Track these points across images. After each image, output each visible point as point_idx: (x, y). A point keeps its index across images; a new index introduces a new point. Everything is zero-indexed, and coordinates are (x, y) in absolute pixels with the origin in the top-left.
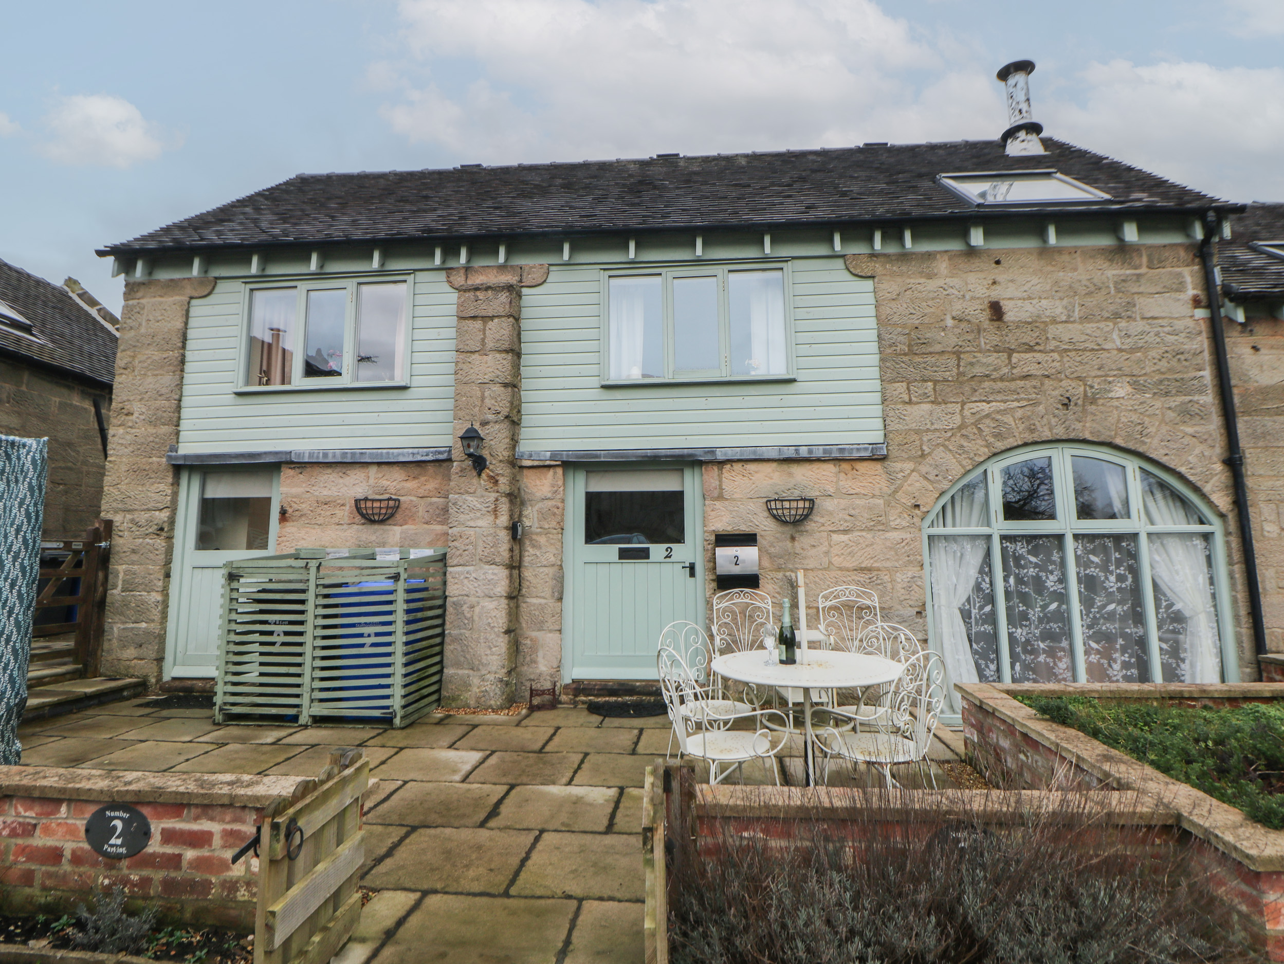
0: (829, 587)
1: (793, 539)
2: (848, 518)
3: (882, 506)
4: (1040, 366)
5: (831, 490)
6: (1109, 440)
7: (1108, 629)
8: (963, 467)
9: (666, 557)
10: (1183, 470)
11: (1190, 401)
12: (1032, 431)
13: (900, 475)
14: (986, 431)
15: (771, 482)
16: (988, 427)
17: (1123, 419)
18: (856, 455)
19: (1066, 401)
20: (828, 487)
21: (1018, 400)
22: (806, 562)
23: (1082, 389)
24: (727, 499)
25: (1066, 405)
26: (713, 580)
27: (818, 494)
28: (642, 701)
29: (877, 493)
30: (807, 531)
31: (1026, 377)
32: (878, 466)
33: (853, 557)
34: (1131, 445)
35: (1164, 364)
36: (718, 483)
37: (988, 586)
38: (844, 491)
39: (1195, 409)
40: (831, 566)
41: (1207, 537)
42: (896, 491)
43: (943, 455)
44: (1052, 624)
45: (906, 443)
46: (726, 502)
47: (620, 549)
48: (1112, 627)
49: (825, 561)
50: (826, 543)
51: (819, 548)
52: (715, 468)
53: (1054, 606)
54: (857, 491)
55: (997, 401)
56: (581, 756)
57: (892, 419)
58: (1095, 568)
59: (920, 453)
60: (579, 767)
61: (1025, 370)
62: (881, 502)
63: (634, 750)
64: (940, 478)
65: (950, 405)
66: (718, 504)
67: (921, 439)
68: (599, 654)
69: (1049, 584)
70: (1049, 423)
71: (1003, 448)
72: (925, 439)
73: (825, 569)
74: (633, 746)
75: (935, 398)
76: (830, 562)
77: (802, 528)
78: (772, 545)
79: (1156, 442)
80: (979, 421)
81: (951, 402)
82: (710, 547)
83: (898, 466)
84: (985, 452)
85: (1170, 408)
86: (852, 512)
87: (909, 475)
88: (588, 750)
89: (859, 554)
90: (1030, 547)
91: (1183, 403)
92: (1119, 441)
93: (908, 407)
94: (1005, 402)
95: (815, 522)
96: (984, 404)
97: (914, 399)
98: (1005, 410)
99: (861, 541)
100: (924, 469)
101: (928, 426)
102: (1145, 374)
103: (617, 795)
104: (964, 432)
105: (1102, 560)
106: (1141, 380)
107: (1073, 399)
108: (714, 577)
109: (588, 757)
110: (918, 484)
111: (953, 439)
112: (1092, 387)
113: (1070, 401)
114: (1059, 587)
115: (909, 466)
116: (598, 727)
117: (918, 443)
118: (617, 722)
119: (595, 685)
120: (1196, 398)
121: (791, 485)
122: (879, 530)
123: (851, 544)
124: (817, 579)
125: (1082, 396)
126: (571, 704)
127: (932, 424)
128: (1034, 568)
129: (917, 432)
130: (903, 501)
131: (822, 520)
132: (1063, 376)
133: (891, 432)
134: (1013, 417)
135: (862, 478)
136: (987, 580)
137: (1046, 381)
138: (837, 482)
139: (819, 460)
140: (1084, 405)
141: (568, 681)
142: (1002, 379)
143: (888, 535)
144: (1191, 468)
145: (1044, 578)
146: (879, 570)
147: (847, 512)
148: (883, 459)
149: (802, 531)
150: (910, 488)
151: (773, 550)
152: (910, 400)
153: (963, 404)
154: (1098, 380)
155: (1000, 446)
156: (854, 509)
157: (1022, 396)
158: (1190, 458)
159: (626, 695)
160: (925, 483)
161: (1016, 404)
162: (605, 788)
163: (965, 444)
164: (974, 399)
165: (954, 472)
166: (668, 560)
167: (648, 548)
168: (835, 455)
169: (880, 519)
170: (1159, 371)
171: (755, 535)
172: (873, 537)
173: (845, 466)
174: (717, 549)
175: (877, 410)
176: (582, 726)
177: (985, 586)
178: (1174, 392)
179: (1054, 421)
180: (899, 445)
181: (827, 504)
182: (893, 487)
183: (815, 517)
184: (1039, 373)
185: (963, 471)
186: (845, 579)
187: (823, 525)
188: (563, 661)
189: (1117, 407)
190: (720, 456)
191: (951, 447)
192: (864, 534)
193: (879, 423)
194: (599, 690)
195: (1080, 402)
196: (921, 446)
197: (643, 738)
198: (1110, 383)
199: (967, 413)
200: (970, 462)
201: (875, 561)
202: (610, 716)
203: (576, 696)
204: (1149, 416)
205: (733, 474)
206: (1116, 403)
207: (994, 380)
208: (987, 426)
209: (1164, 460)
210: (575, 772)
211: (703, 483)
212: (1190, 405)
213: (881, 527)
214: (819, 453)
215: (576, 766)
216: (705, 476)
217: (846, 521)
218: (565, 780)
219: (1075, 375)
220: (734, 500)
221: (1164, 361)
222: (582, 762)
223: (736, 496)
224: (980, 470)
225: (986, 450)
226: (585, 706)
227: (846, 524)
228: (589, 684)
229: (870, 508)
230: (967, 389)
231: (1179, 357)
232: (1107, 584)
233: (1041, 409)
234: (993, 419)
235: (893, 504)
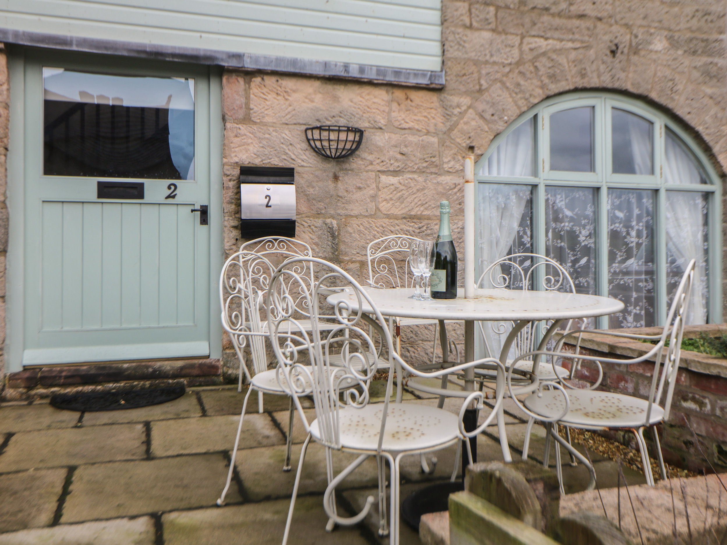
0: (375, 237)
1: (336, 178)
2: (399, 156)
3: (436, 145)
4: (595, 6)
5: (382, 122)
6: (645, 93)
7: (625, 283)
8: (519, 107)
9: (169, 197)
10: (700, 129)
11: (711, 63)
12: (583, 76)
13: (456, 111)
14: (542, 71)
15: (311, 105)
16: (544, 66)
17: (659, 74)
18: (413, 81)
19: (614, 48)
20: (379, 118)
21: (573, 41)
22: (350, 207)
23: (628, 37)
24: (255, 123)
25: (613, 53)
26: (235, 227)
27: (367, 125)
28: (133, 387)
29: (432, 129)
30: (352, 170)
31: (582, 16)
32: (433, 98)
33: (402, 203)
34: (663, 101)
35: (694, 23)
36: (243, 100)
37: (529, 239)
38: (396, 124)
39: (713, 70)
40: (379, 213)
41: (707, 196)
42: (451, 130)
43: (500, 92)
44: (581, 279)
45: (464, 75)
46: (255, 127)
47: (99, 183)
48: (629, 280)
49: (372, 206)
50: (374, 186)
51: (365, 192)
52: (241, 80)
53: (584, 261)
54: (411, 125)
55: (554, 39)
56: (62, 473)
57: (451, 44)
58: (620, 223)
59: (477, 87)
60: (65, 492)
61: (582, 8)
62: (435, 140)
63: (148, 451)
64: (496, 118)
65: (510, 37)
66: (243, 129)
67: (479, 72)
68: (66, 328)
69: (582, 238)
70: (598, 69)
71: (557, 91)
72: (484, 72)
73: (371, 216)
74: (144, 448)
75: (497, 26)
76: (377, 209)
77: (347, 166)
78: (310, 185)
79: (682, 99)
80: (536, 58)
81: (513, 34)
82: (231, 184)
83: (455, 100)
84: (540, 94)
85: (695, 68)
86: (404, 150)
87: (466, 111)
88: (73, 462)
89: (409, 200)
90: (567, 201)
91: (705, 64)
92: (654, 96)
93: (468, 32)
94: (561, 40)
95: (363, 159)
96: (542, 40)
97: (475, 24)
98: (560, 50)
99: (412, 185)
100: (481, 106)
101: (488, 57)
102: (679, 30)
103: (152, 530)
104: (521, 68)
105: (625, 216)
106: (676, 35)
107: (621, 47)
108: (236, 223)
109: (77, 473)
110: (473, 123)
111: (511, 75)
112: (636, 37)
113: (617, 48)
114: (590, 242)
115: (465, 101)
116: (76, 427)
117: (476, 75)
118: (105, 417)
119: (61, 371)
120: (716, 60)
121: (335, 112)
122: (431, 173)
123: (402, 187)
124: (362, 228)
125: (628, 45)
126: (21, 400)
127: (492, 56)
128: (569, 222)
129: (476, 63)
130: (458, 140)
131: (370, 157)
132: (613, 21)
133: (449, 59)
134: (567, 58)
135: (416, 111)
136: (529, 233)
137: (599, 24)
138: (389, 113)
139: (370, 83)
140: (628, 55)
141: (16, 368)
142: (559, 15)
143: (441, 179)
144: (707, 128)
145: (578, 233)
146: (429, 219)
147: (398, 149)
148: (439, 90)
149: (346, 169)
150: (465, 127)
151: (311, 190)
152: (471, 24)
153: (523, 37)
154: (642, 30)
155: (554, 88)
156: (406, 146)
157: (577, 36)
158: (707, 118)
159: (109, 382)
160: (481, 122)
161: (570, 45)
162: (125, 521)
163: (522, 82)
164: (533, 33)
165: (510, 112)
166: (170, 201)
167: (142, 185)
168: (390, 78)
169: (433, 159)
170: (690, 29)
171: (293, 169)
172: (425, 181)
173: (399, 94)
174: (243, 186)
175: (435, 32)
176: (49, 427)
177: (526, 239)
178: (700, 51)
179: (602, 68)
180: (457, 75)
181: (377, 138)
182: (448, 124)
183: (362, 153)
184: (593, 14)
185: (518, 112)
186: (392, 229)
187: (371, 163)
188: (7, 342)
189: (655, 61)
190: (249, 65)
191: (508, 84)
192: (415, 176)
193: (436, 48)
194: (66, 377)
195: (626, 50)
196: (479, 79)
197: (155, 433)
198: (651, 34)
199: (525, 48)
200: (525, 103)
201: (426, 209)
202: (91, 410)
203: (30, 388)
204: (679, 73)
205: (265, 90)
206: (654, 56)
207: (553, 15)
208: (543, 64)
209: (687, 118)
210: (61, 500)
211: (222, 100)
212: (711, 66)
213: (434, 170)
214: (371, 75)
215: (58, 489)
216: (227, 90)
217: (397, 160)
218: (45, 517)
219: (623, 22)
220: (265, 124)
221: (695, 20)
222: (68, 482)
223: (267, 119)
224: (531, 115)
225: (540, 91)
226: (47, 401)
227: (396, 164)
228: (50, 371)
229: (423, 147)
230: (527, 20)
231: (706, 17)
232: (627, 240)
233: (592, 53)
234: (549, 58)
235: (448, 143)
